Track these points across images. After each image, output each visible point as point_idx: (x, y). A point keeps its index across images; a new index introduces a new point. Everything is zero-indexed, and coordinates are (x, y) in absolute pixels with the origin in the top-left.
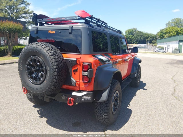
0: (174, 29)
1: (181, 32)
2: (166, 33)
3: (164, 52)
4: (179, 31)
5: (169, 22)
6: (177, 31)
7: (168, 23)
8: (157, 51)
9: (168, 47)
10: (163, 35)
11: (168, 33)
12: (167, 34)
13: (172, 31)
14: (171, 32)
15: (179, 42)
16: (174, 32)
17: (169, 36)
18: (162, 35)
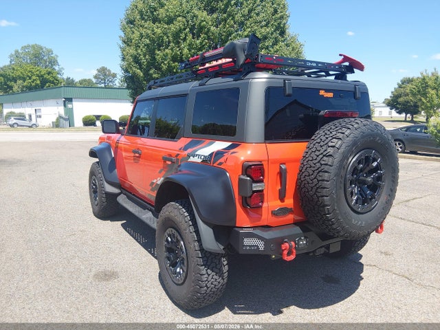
0: (33, 70)
1: (51, 79)
2: (15, 80)
3: (34, 127)
4: (46, 76)
5: (17, 51)
6: (42, 76)
7: (13, 53)
8: (16, 126)
9: (38, 114)
10: (9, 83)
11: (20, 78)
12: (19, 82)
13: (29, 74)
14: (28, 76)
15: (64, 102)
16: (34, 78)
17: (23, 87)
18: (5, 84)
